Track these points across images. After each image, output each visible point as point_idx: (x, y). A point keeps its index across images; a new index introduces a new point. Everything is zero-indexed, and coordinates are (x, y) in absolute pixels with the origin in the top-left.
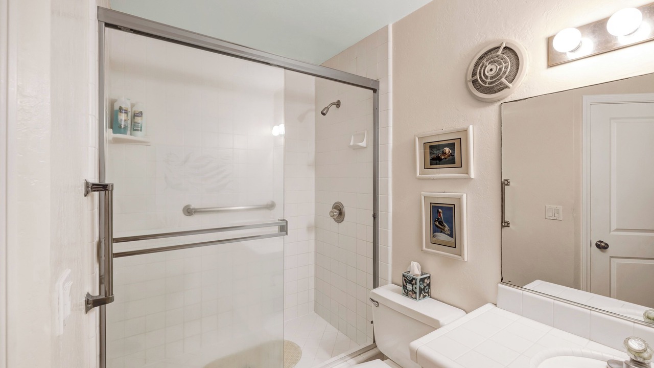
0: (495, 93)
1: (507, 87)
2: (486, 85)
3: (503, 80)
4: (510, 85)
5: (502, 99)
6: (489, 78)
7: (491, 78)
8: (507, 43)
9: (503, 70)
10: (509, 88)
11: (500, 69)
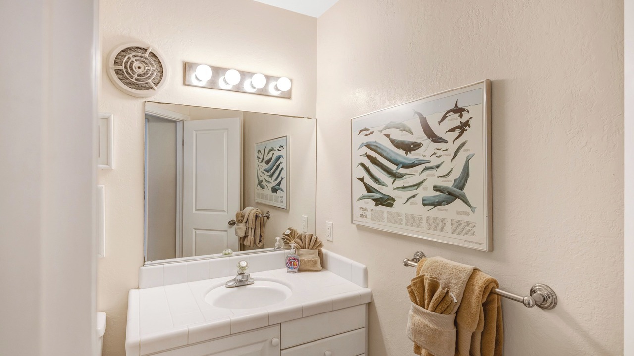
0: (140, 90)
1: (152, 88)
2: (132, 80)
3: (150, 81)
4: (155, 88)
5: (146, 98)
6: (136, 74)
7: (139, 75)
8: (153, 49)
9: (150, 72)
10: (154, 90)
11: (148, 70)
